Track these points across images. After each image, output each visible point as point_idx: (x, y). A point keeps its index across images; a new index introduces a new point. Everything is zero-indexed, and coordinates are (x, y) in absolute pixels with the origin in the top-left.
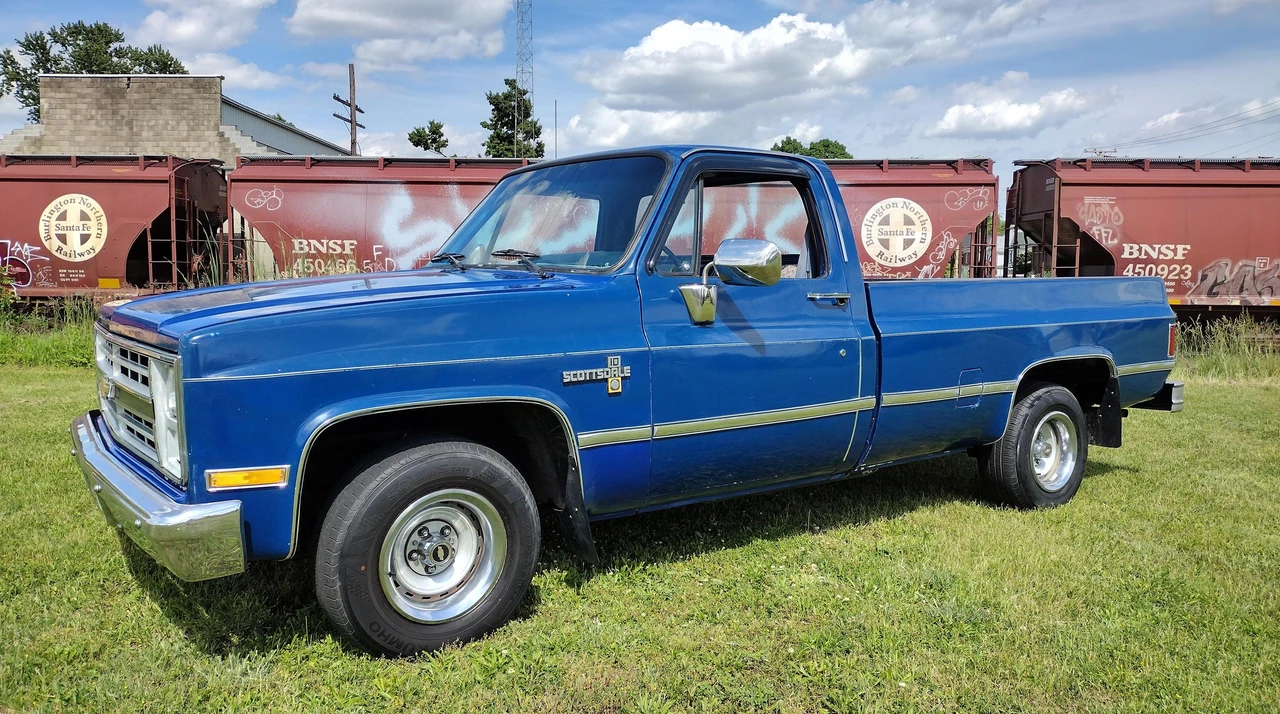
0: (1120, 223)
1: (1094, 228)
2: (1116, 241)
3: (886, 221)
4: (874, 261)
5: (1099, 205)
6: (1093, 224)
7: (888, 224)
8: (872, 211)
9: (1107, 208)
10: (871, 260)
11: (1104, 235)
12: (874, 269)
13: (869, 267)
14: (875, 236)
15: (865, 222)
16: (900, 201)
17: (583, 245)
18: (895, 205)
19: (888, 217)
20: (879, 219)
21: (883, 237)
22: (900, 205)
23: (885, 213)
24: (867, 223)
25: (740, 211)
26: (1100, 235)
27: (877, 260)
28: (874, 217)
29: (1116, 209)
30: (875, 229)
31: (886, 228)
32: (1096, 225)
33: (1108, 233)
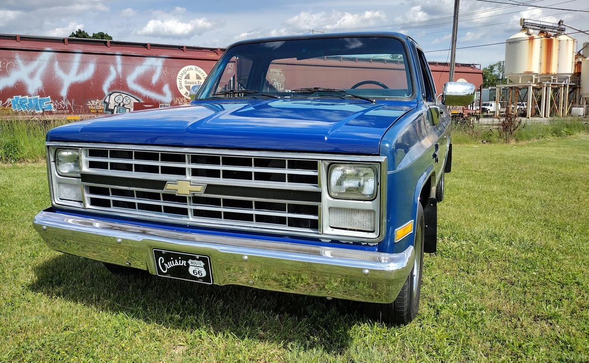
0: (284, 81)
1: (275, 83)
2: (283, 89)
3: (188, 77)
4: (184, 97)
5: (276, 72)
6: (274, 81)
7: (189, 79)
8: (181, 72)
9: (279, 74)
10: (182, 96)
11: (278, 86)
12: (184, 101)
13: (181, 100)
14: (184, 85)
15: (178, 77)
16: (193, 67)
17: (13, 85)
18: (192, 69)
19: (188, 75)
20: (184, 76)
21: (187, 85)
22: (194, 69)
23: (187, 73)
24: (179, 77)
25: (112, 68)
26: (277, 86)
27: (185, 96)
28: (182, 74)
29: (282, 74)
30: (183, 81)
31: (188, 80)
32: (275, 81)
33: (279, 85)
